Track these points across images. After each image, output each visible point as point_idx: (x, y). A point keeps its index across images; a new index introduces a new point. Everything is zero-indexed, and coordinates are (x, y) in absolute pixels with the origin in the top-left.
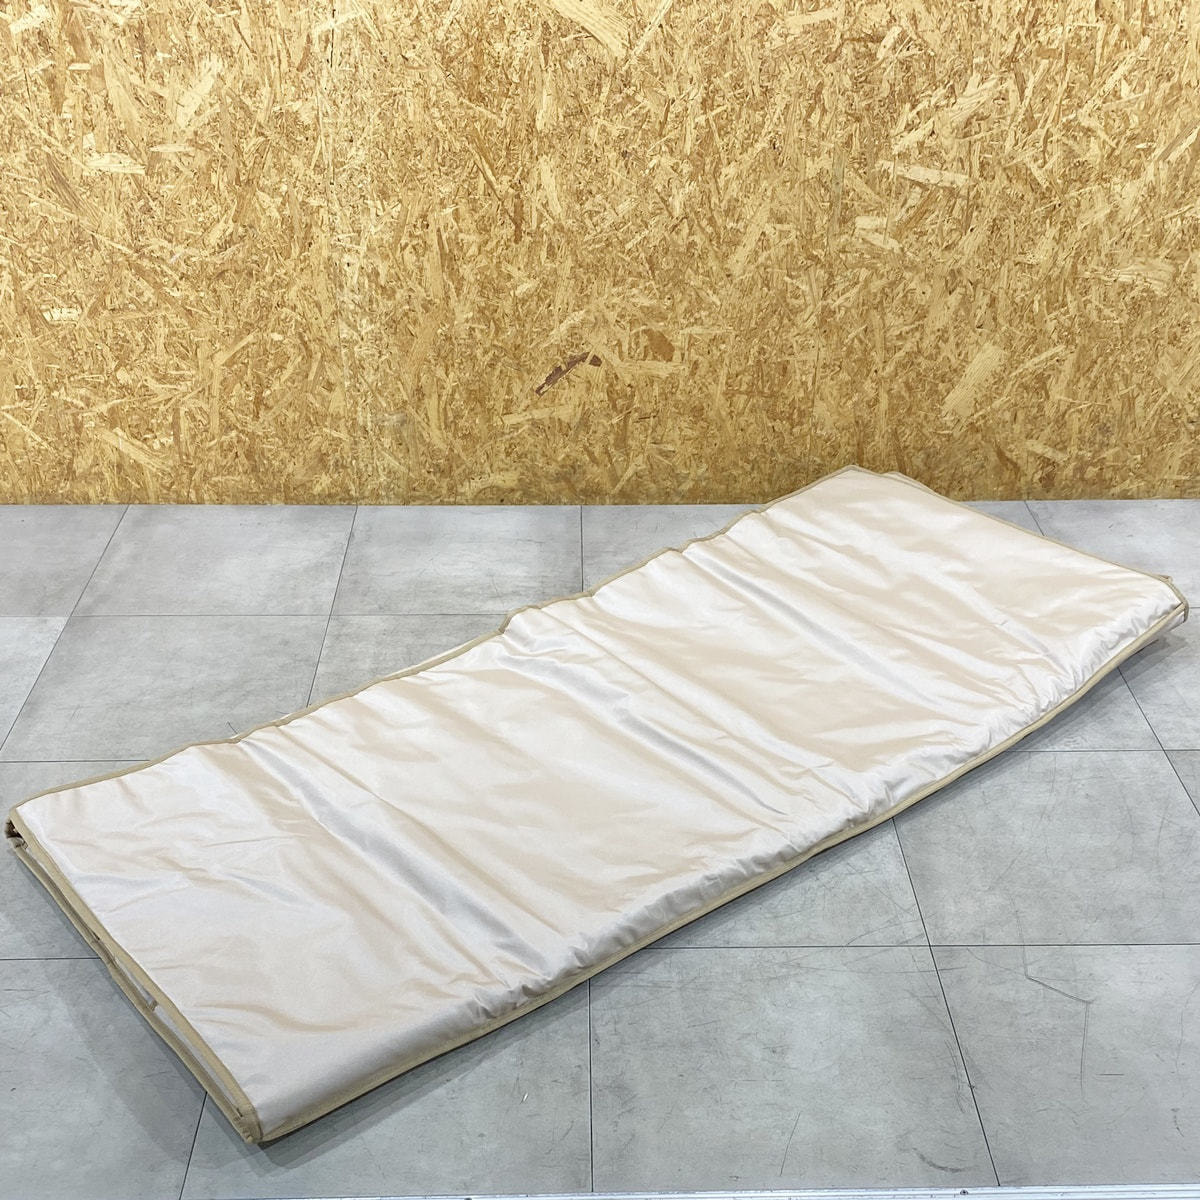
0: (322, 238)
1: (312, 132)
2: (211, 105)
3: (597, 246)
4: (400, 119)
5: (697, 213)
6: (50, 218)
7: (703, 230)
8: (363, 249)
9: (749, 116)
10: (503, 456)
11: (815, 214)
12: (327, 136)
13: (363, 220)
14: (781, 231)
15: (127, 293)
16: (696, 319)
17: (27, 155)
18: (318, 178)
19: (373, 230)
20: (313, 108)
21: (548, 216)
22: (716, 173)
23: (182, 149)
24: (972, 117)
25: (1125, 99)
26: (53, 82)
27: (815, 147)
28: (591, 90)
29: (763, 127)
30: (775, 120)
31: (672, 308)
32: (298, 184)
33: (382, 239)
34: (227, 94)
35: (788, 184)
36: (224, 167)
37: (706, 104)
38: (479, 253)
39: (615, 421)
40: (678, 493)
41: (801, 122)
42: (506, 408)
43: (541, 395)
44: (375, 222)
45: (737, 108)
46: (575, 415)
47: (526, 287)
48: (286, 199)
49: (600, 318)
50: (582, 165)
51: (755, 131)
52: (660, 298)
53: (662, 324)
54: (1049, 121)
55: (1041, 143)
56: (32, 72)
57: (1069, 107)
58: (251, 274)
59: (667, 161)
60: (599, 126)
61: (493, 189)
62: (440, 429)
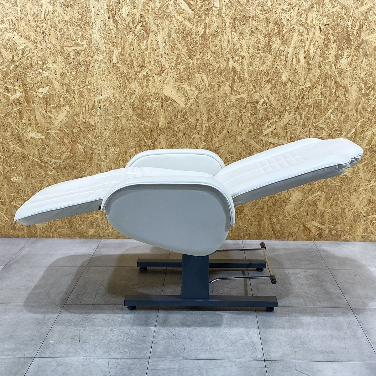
0: (95, 157)
1: (94, 127)
2: (65, 119)
4: (120, 124)
6: (16, 151)
8: (108, 161)
11: (242, 152)
12: (98, 128)
13: (108, 152)
14: (232, 157)
15: (37, 173)
17: (11, 133)
18: (95, 140)
19: (111, 155)
20: (95, 120)
22: (212, 140)
23: (56, 132)
24: (287, 124)
25: (332, 119)
26: (20, 113)
27: (240, 133)
28: (175, 116)
29: (225, 127)
30: (228, 125)
32: (89, 142)
33: (113, 158)
34: (70, 116)
35: (233, 143)
36: (68, 137)
37: (208, 120)
44: (111, 153)
45: (217, 121)
48: (86, 146)
50: (173, 137)
51: (223, 128)
54: (310, 125)
55: (308, 132)
56: (15, 110)
57: (316, 122)
58: (74, 168)
59: (197, 136)
60: (177, 126)
61: (146, 144)
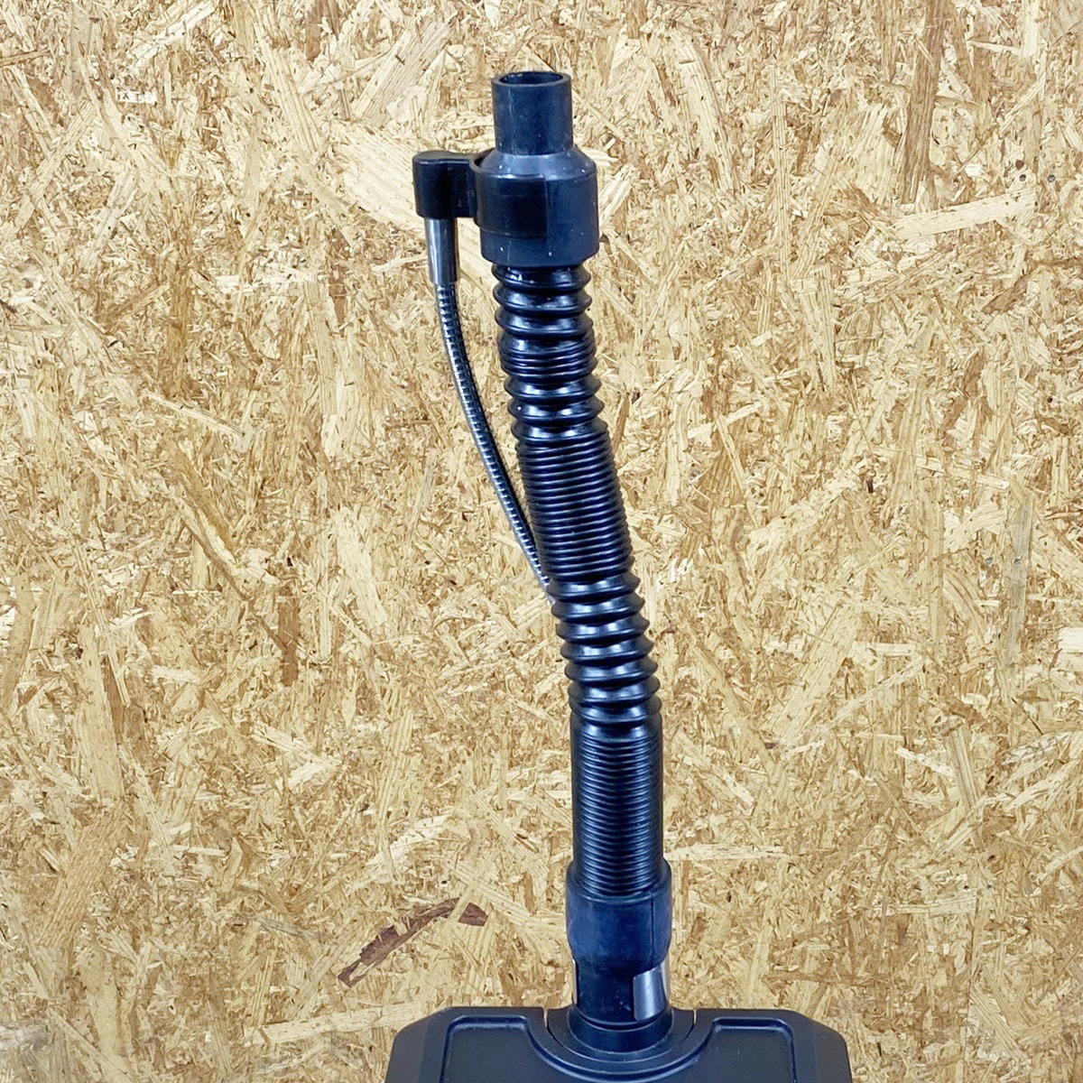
3: (470, 689)
5: (695, 622)
7: (710, 656)
9: (812, 427)
21: (356, 630)
38: (202, 705)
41: (933, 435)
42: (273, 1011)
43: (350, 985)
47: (311, 770)
49: (481, 830)
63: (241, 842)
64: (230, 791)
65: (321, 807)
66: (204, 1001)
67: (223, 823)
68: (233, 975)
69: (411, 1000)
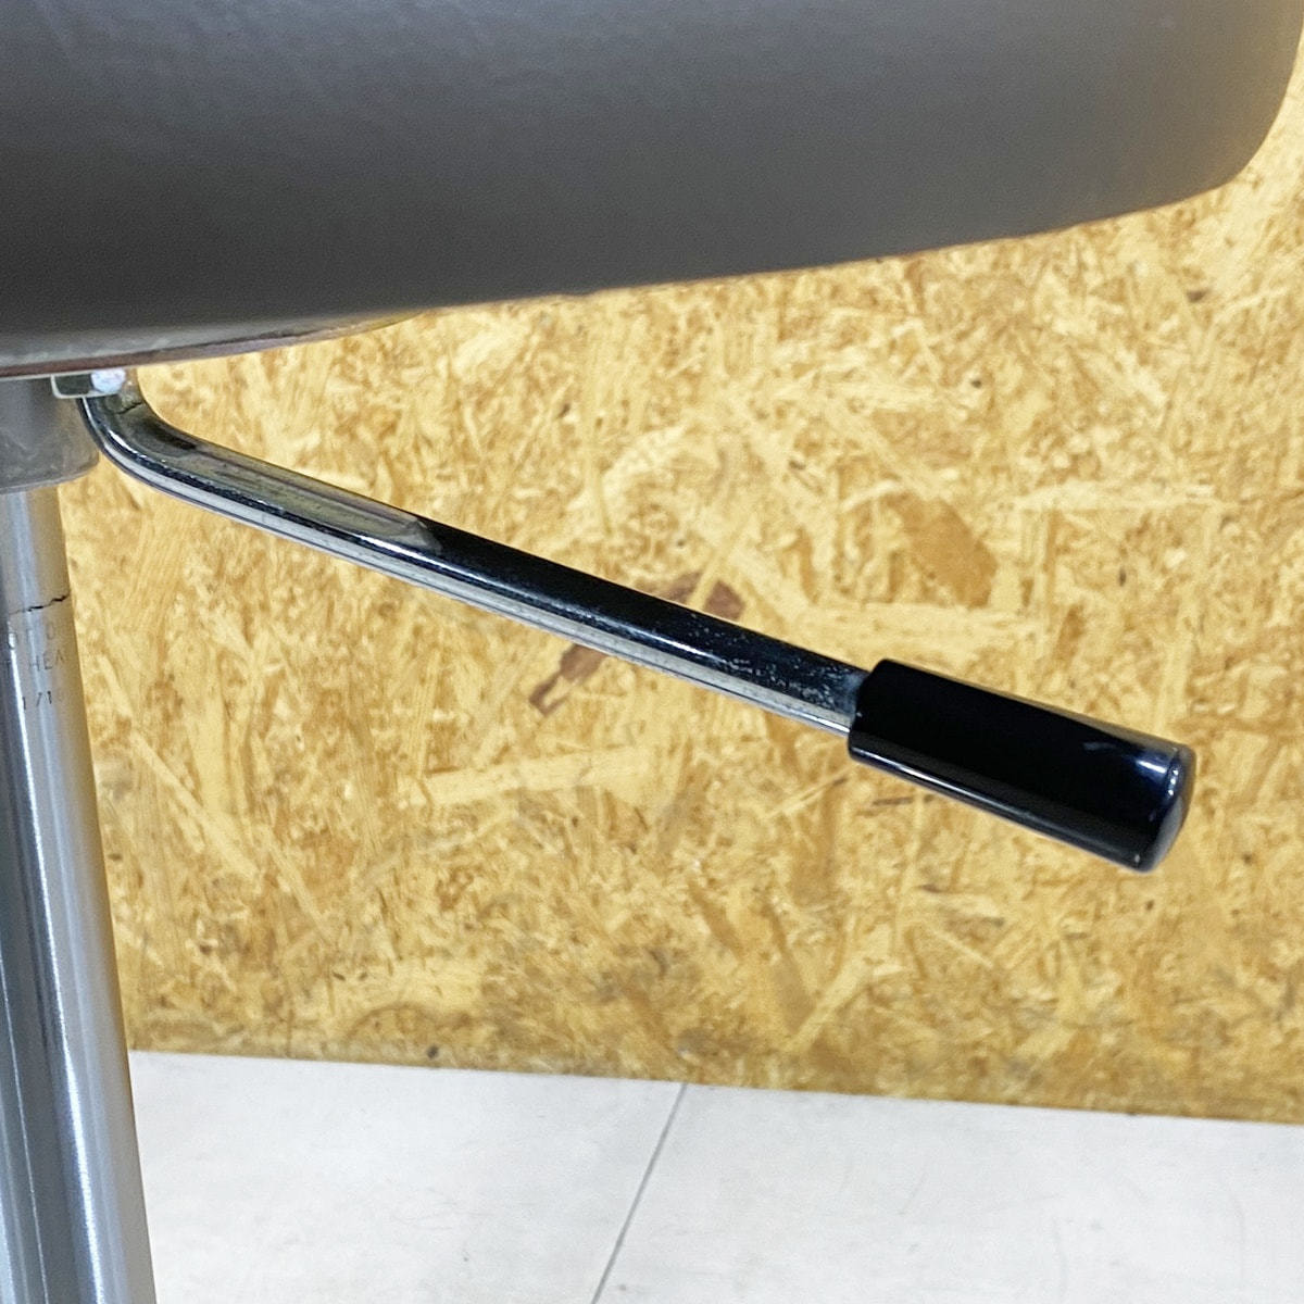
10: (430, 907)
16: (1075, 458)
31: (990, 417)
39: (793, 806)
40: (1016, 1068)
42: (437, 753)
43: (546, 712)
46: (659, 782)
49: (736, 453)
52: (945, 382)
53: (951, 474)
62: (233, 811)
63: (390, 465)
64: (375, 379)
65: (501, 409)
66: (342, 730)
67: (365, 434)
68: (382, 690)
69: (632, 742)
